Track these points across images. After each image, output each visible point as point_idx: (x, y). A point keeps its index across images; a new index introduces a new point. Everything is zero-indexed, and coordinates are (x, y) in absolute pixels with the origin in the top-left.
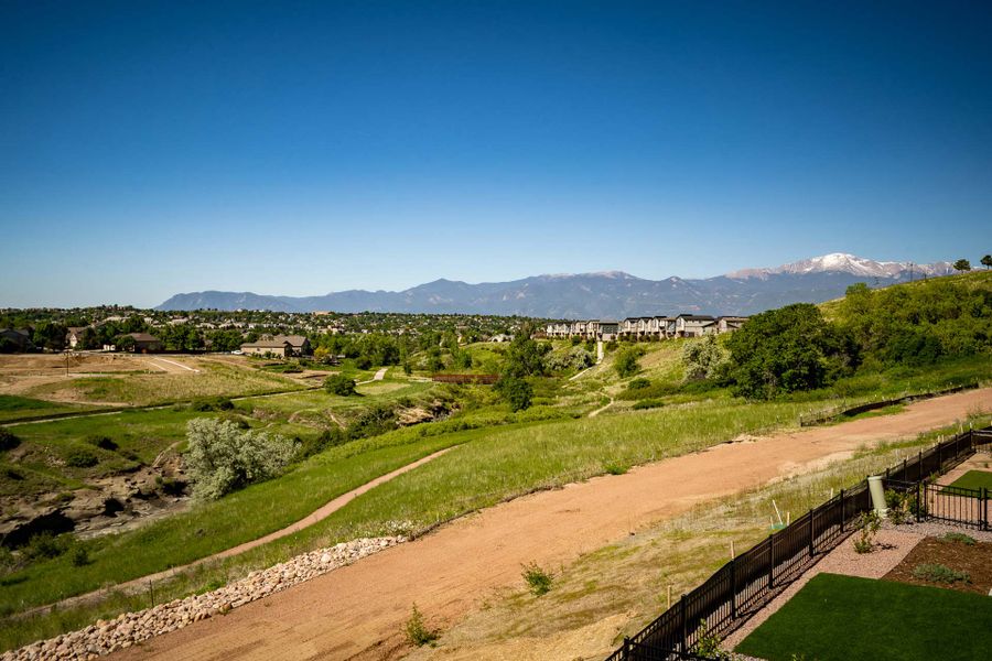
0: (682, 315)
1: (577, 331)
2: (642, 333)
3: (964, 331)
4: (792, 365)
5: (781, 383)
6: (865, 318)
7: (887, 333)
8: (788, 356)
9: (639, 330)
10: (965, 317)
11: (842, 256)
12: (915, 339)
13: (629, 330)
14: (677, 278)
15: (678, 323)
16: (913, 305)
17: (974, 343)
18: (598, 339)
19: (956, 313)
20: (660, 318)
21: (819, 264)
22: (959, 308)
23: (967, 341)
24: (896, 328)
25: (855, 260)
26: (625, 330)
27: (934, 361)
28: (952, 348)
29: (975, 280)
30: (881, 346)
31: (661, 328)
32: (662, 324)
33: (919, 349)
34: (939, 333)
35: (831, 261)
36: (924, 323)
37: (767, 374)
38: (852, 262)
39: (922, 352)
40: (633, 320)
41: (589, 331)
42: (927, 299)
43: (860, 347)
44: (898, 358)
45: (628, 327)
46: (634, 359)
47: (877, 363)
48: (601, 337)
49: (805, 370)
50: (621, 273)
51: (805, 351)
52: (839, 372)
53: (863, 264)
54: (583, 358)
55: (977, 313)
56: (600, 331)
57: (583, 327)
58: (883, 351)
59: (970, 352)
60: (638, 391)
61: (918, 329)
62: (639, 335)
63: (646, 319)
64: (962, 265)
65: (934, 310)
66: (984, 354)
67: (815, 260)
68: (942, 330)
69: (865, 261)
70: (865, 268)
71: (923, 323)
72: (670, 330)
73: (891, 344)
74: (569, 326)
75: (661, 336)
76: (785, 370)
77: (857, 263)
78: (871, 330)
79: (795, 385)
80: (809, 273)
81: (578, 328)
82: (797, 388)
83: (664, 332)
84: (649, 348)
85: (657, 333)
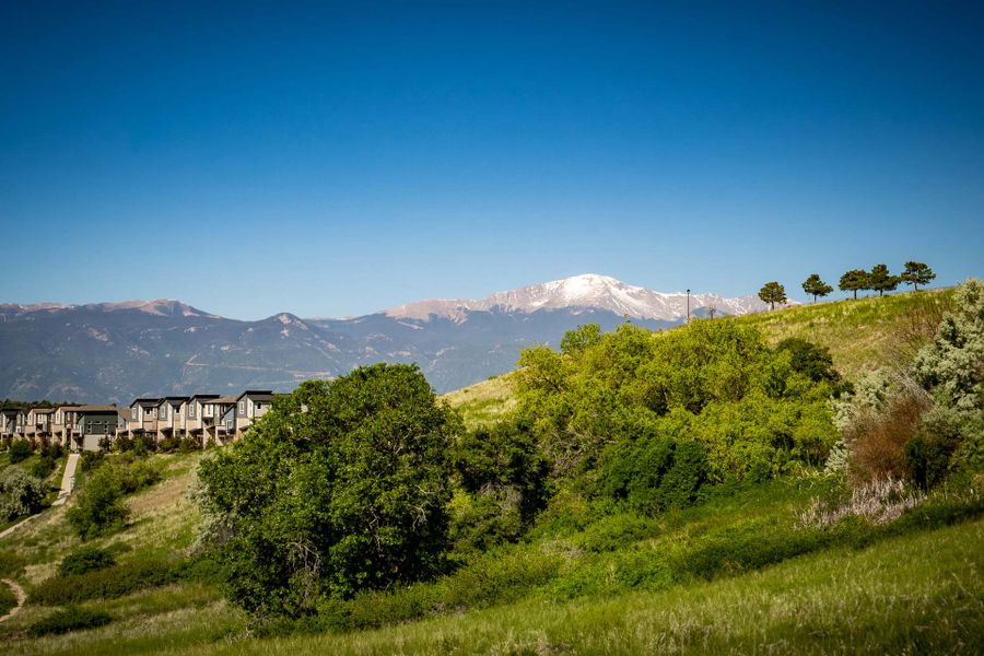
0: (249, 393)
1: (28, 430)
2: (168, 432)
3: (753, 430)
4: (354, 522)
5: (326, 572)
6: (556, 401)
7: (604, 432)
8: (344, 501)
9: (162, 425)
10: (756, 397)
11: (597, 279)
12: (654, 448)
13: (139, 426)
14: (290, 316)
15: (241, 411)
16: (656, 369)
17: (771, 455)
18: (74, 445)
19: (737, 389)
20: (204, 399)
21: (558, 293)
22: (744, 377)
23: (757, 449)
24: (622, 423)
25: (620, 287)
26: (130, 427)
27: (693, 499)
28: (731, 466)
29: (794, 321)
30: (590, 464)
31: (206, 421)
32: (209, 411)
33: (662, 471)
34: (705, 434)
35: (579, 288)
36: (677, 410)
37: (298, 547)
38: (614, 290)
39: (668, 478)
40: (148, 404)
41: (54, 429)
42: (684, 356)
43: (545, 468)
44: (622, 493)
45: (139, 420)
46: (112, 497)
47: (579, 506)
48: (80, 441)
49: (386, 536)
50: (177, 305)
51: (390, 486)
52: (491, 531)
53: (632, 295)
54: (19, 492)
55: (777, 389)
56: (78, 429)
57: (43, 420)
58: (593, 476)
59: (764, 476)
60: (81, 579)
61: (664, 424)
62: (161, 437)
63: (177, 402)
64: (772, 293)
65: (698, 381)
66: (790, 481)
67: (551, 286)
68: (712, 426)
69: (636, 289)
70: (638, 303)
71: (673, 411)
72: (223, 426)
73: (607, 460)
74: (12, 418)
75: (206, 436)
76: (339, 536)
77: (622, 294)
78: (570, 428)
79: (361, 576)
80: (541, 311)
81: (31, 422)
82: (366, 584)
83: (212, 431)
84: (172, 467)
85: (198, 432)
